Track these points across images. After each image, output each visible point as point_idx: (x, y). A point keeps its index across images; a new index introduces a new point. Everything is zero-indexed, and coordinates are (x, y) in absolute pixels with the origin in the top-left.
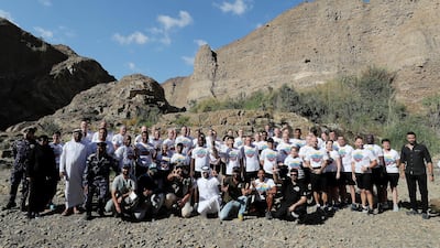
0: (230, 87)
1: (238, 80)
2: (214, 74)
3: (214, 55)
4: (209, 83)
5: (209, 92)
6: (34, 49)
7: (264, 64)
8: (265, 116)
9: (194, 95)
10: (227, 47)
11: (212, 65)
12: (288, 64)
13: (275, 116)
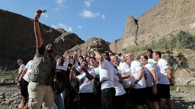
0: (146, 39)
1: (151, 34)
2: (137, 32)
3: (136, 21)
4: (134, 38)
5: (134, 43)
6: (47, 32)
7: (168, 21)
8: (167, 52)
9: (125, 46)
10: (143, 15)
11: (135, 28)
12: (186, 18)
13: (174, 52)
